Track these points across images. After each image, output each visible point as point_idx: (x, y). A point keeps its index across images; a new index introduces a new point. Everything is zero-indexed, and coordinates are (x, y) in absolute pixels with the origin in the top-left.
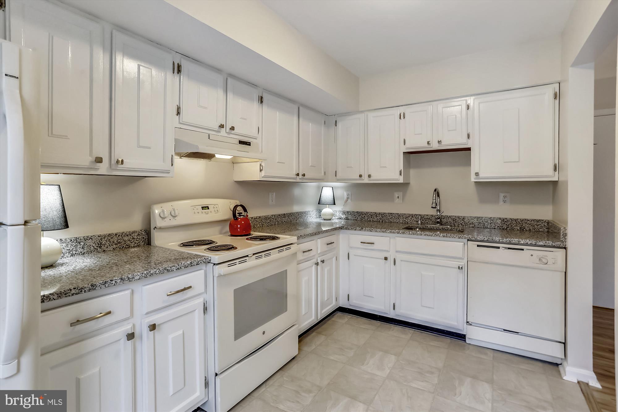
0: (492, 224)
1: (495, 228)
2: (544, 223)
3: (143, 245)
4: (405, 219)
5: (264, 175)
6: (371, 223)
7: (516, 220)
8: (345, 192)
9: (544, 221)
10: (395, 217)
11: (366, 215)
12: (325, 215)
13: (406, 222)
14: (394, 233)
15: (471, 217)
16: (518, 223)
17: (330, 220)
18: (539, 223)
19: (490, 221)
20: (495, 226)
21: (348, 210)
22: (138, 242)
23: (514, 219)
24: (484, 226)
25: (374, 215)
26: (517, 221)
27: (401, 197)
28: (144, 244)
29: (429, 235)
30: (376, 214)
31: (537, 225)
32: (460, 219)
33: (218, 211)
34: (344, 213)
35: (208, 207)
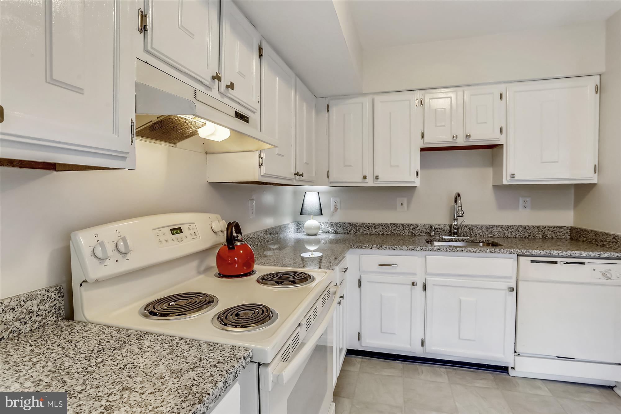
0: (512, 233)
1: (516, 237)
2: (566, 230)
3: (53, 322)
4: (411, 231)
5: (264, 173)
6: (368, 237)
7: (538, 227)
8: (331, 198)
9: (567, 227)
10: (399, 228)
11: (361, 226)
12: (309, 228)
13: (413, 234)
14: (426, 250)
15: (489, 225)
16: (540, 230)
17: (316, 235)
18: (561, 230)
19: (511, 230)
20: (516, 235)
21: (337, 221)
22: (40, 318)
23: (536, 227)
24: (504, 235)
25: (373, 226)
26: (539, 229)
27: (405, 204)
28: (55, 319)
29: (472, 251)
30: (374, 225)
31: (560, 232)
32: (478, 228)
33: (195, 234)
34: (331, 225)
35: (180, 229)
